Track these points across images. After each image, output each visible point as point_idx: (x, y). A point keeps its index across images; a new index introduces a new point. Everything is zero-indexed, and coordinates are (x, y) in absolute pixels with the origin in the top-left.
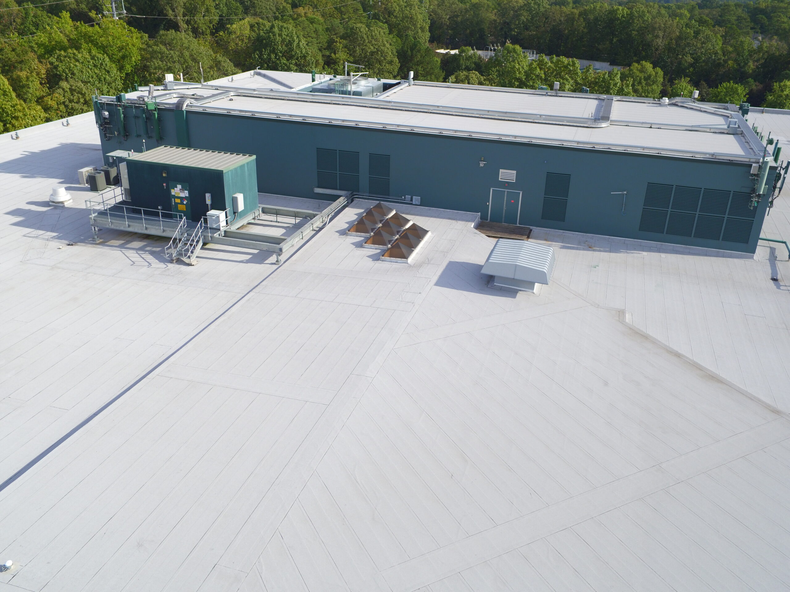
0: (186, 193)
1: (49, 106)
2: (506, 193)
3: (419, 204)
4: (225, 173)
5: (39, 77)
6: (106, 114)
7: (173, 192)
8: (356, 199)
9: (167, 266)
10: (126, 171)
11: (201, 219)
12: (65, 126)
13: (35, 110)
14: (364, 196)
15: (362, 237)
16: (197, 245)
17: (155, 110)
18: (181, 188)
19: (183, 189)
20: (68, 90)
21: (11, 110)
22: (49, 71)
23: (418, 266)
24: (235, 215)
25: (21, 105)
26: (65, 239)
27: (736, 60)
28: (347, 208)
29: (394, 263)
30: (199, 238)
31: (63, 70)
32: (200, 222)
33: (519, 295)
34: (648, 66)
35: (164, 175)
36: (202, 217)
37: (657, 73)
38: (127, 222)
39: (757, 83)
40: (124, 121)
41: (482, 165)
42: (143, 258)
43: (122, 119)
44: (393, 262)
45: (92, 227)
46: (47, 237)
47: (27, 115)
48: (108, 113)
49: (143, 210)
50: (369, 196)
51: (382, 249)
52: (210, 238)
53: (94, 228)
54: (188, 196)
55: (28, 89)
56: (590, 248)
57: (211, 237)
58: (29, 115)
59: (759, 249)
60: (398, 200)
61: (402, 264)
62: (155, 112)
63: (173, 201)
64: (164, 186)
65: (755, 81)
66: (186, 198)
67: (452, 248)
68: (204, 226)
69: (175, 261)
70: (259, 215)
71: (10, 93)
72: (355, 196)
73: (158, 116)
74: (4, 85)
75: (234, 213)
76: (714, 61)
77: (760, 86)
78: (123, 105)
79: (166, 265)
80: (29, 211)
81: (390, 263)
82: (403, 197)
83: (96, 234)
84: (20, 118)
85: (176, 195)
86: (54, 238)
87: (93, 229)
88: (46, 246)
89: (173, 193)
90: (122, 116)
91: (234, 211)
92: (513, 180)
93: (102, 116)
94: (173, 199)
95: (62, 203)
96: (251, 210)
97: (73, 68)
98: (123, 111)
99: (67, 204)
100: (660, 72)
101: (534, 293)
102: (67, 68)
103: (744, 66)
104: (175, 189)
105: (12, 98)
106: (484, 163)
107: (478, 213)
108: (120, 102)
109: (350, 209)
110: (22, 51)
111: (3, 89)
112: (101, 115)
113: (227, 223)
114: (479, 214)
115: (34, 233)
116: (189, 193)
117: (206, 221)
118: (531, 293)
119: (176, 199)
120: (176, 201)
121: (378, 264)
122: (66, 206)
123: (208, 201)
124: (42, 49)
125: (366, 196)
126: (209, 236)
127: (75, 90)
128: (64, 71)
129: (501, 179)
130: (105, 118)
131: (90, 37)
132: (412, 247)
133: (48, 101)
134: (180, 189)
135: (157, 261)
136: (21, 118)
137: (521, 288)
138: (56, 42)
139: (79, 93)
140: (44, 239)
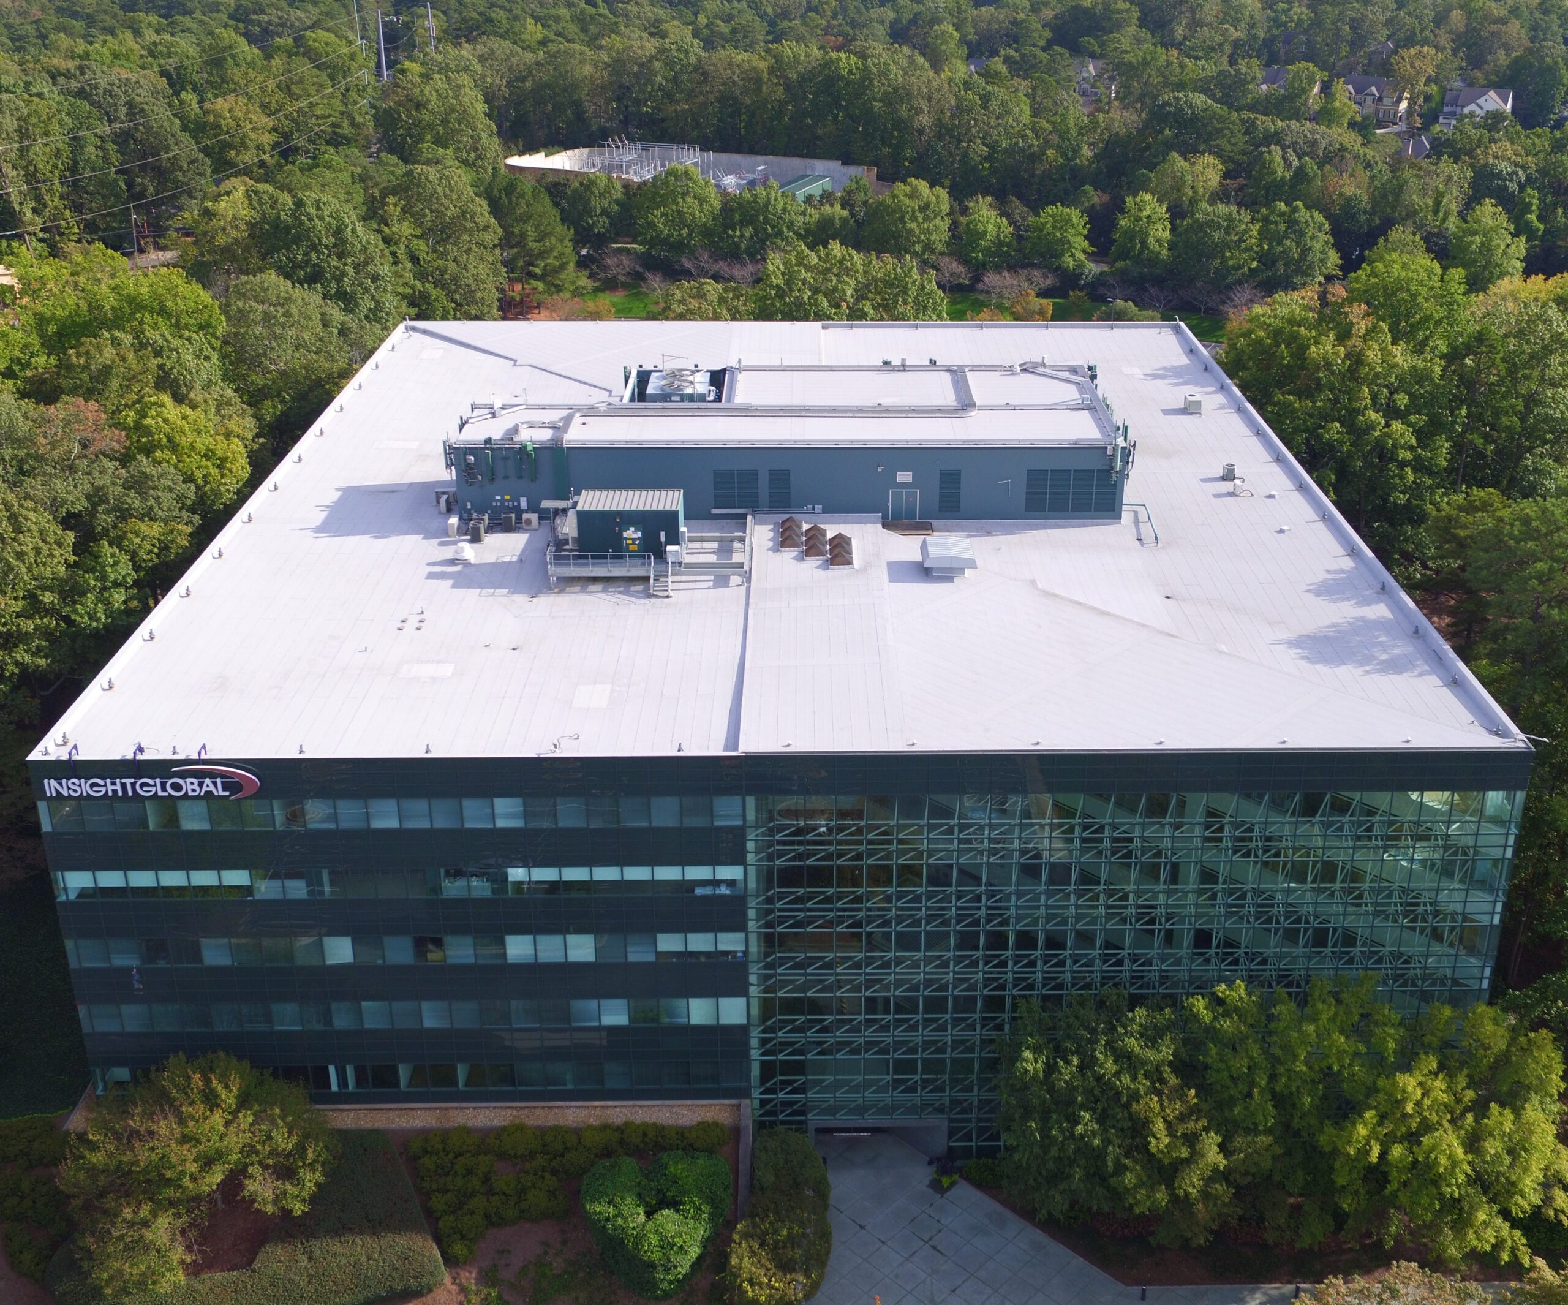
0: (638, 534)
2: (904, 492)
3: (821, 512)
6: (472, 459)
8: (757, 515)
9: (650, 601)
10: (576, 520)
14: (764, 510)
15: (796, 551)
18: (634, 530)
19: (636, 531)
23: (865, 569)
27: (1058, 148)
29: (843, 570)
33: (956, 580)
34: (922, 185)
35: (617, 520)
37: (938, 197)
39: (1099, 193)
40: (492, 465)
41: (879, 470)
42: (619, 598)
43: (491, 462)
49: (591, 555)
50: (770, 510)
51: (824, 559)
53: (553, 578)
54: (641, 536)
56: (989, 533)
59: (1124, 514)
60: (806, 511)
61: (850, 569)
62: (532, 452)
64: (615, 530)
65: (1096, 190)
66: (639, 538)
67: (880, 549)
68: (663, 561)
69: (652, 596)
72: (755, 512)
73: (535, 456)
76: (1023, 150)
77: (1106, 198)
78: (491, 448)
79: (646, 600)
80: (444, 572)
81: (840, 570)
82: (805, 508)
83: (553, 583)
85: (628, 537)
86: (509, 593)
90: (491, 459)
92: (910, 480)
94: (624, 541)
98: (492, 455)
100: (943, 194)
101: (968, 577)
103: (1073, 159)
104: (628, 531)
106: (882, 468)
107: (879, 513)
109: (760, 526)
114: (882, 514)
116: (643, 533)
117: (663, 556)
118: (966, 577)
119: (627, 541)
121: (829, 573)
123: (664, 539)
125: (766, 510)
129: (899, 480)
132: (848, 554)
135: (634, 599)
137: (954, 574)
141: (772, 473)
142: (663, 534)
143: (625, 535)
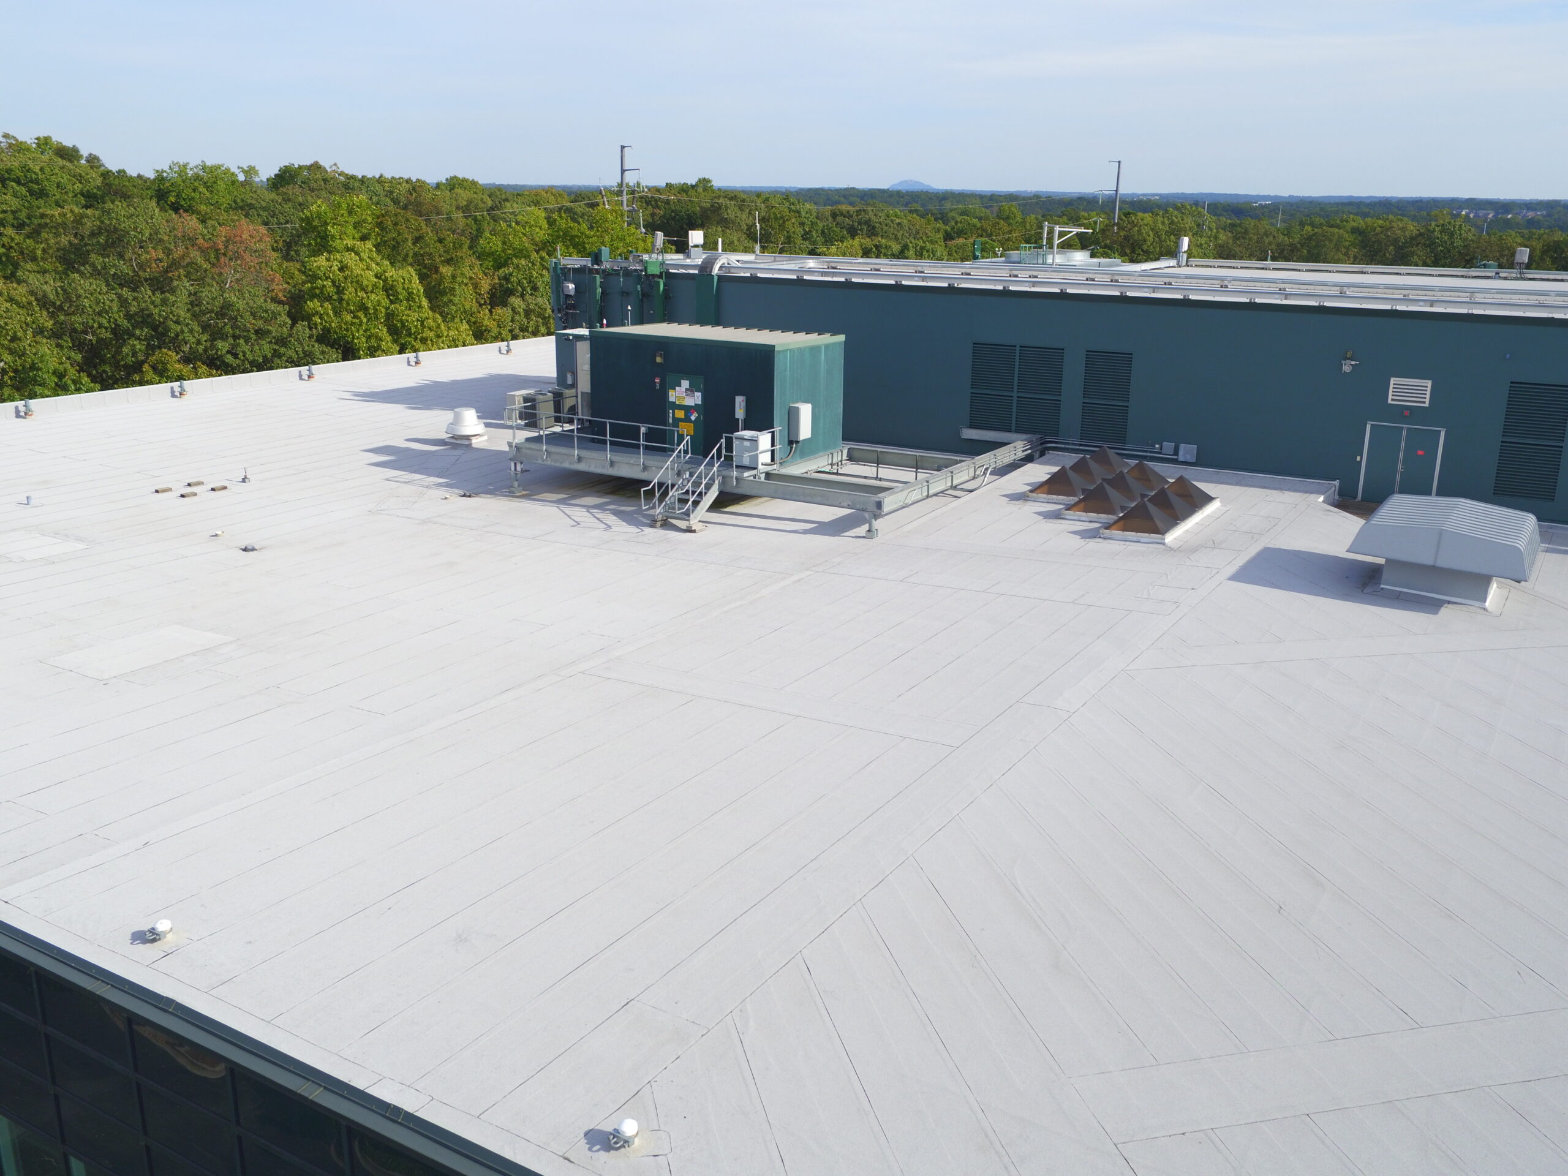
0: (696, 398)
1: (484, 328)
2: (1404, 433)
3: (1194, 460)
4: (778, 351)
5: (476, 293)
6: (570, 288)
7: (672, 395)
8: (1050, 452)
9: (643, 531)
10: (588, 356)
11: (720, 440)
12: (503, 354)
13: (457, 330)
14: (1069, 444)
15: (1060, 504)
16: (706, 493)
17: (660, 277)
18: (688, 387)
19: (690, 391)
20: (522, 310)
21: (416, 326)
22: (496, 289)
23: (1186, 550)
24: (792, 448)
25: (435, 320)
26: (458, 488)
28: (1030, 465)
29: (1132, 543)
30: (712, 480)
31: (519, 281)
32: (719, 445)
33: (1444, 611)
35: (659, 360)
36: (724, 435)
38: (576, 451)
40: (601, 302)
41: (1347, 368)
42: (598, 519)
43: (598, 296)
44: (1131, 541)
45: (510, 464)
46: (427, 484)
47: (443, 336)
48: (574, 286)
49: (610, 423)
50: (1081, 445)
51: (1106, 521)
52: (734, 480)
53: (515, 464)
54: (700, 403)
55: (452, 297)
57: (736, 478)
58: (446, 337)
60: (1146, 452)
61: (1150, 545)
62: (661, 280)
63: (671, 415)
64: (655, 383)
66: (696, 408)
67: (1272, 528)
68: (725, 455)
69: (659, 524)
70: (841, 461)
71: (419, 296)
72: (1049, 445)
73: (664, 289)
74: (410, 282)
75: (791, 443)
78: (604, 271)
79: (640, 529)
80: (407, 449)
81: (1123, 543)
82: (1157, 446)
83: (516, 477)
84: (429, 342)
85: (677, 403)
86: (440, 485)
87: (513, 469)
88: (421, 495)
89: (672, 399)
90: (599, 290)
91: (791, 439)
92: (1424, 402)
93: (563, 291)
94: (671, 411)
95: (468, 437)
96: (826, 447)
97: (536, 278)
98: (601, 282)
99: (476, 442)
101: (1485, 609)
102: (525, 279)
104: (677, 388)
105: (421, 305)
106: (1353, 363)
107: (1334, 480)
108: (598, 265)
109: (1037, 465)
110: (454, 243)
111: (408, 288)
112: (561, 290)
113: (773, 459)
114: (1337, 483)
115: (407, 477)
116: (704, 398)
117: (729, 447)
118: (1479, 610)
119: (676, 411)
120: (676, 416)
121: (1094, 544)
122: (474, 446)
123: (740, 413)
124: (490, 262)
125: (1073, 444)
126: (732, 477)
127: (533, 311)
128: (519, 283)
129: (1392, 400)
130: (568, 296)
131: (573, 237)
132: (1176, 518)
133: (483, 319)
134: (687, 389)
135: (624, 523)
136: (431, 340)
137: (1451, 596)
138: (514, 249)
139: (539, 315)
140: (421, 486)
141: (1094, 358)
142: (740, 401)
143: (673, 396)
